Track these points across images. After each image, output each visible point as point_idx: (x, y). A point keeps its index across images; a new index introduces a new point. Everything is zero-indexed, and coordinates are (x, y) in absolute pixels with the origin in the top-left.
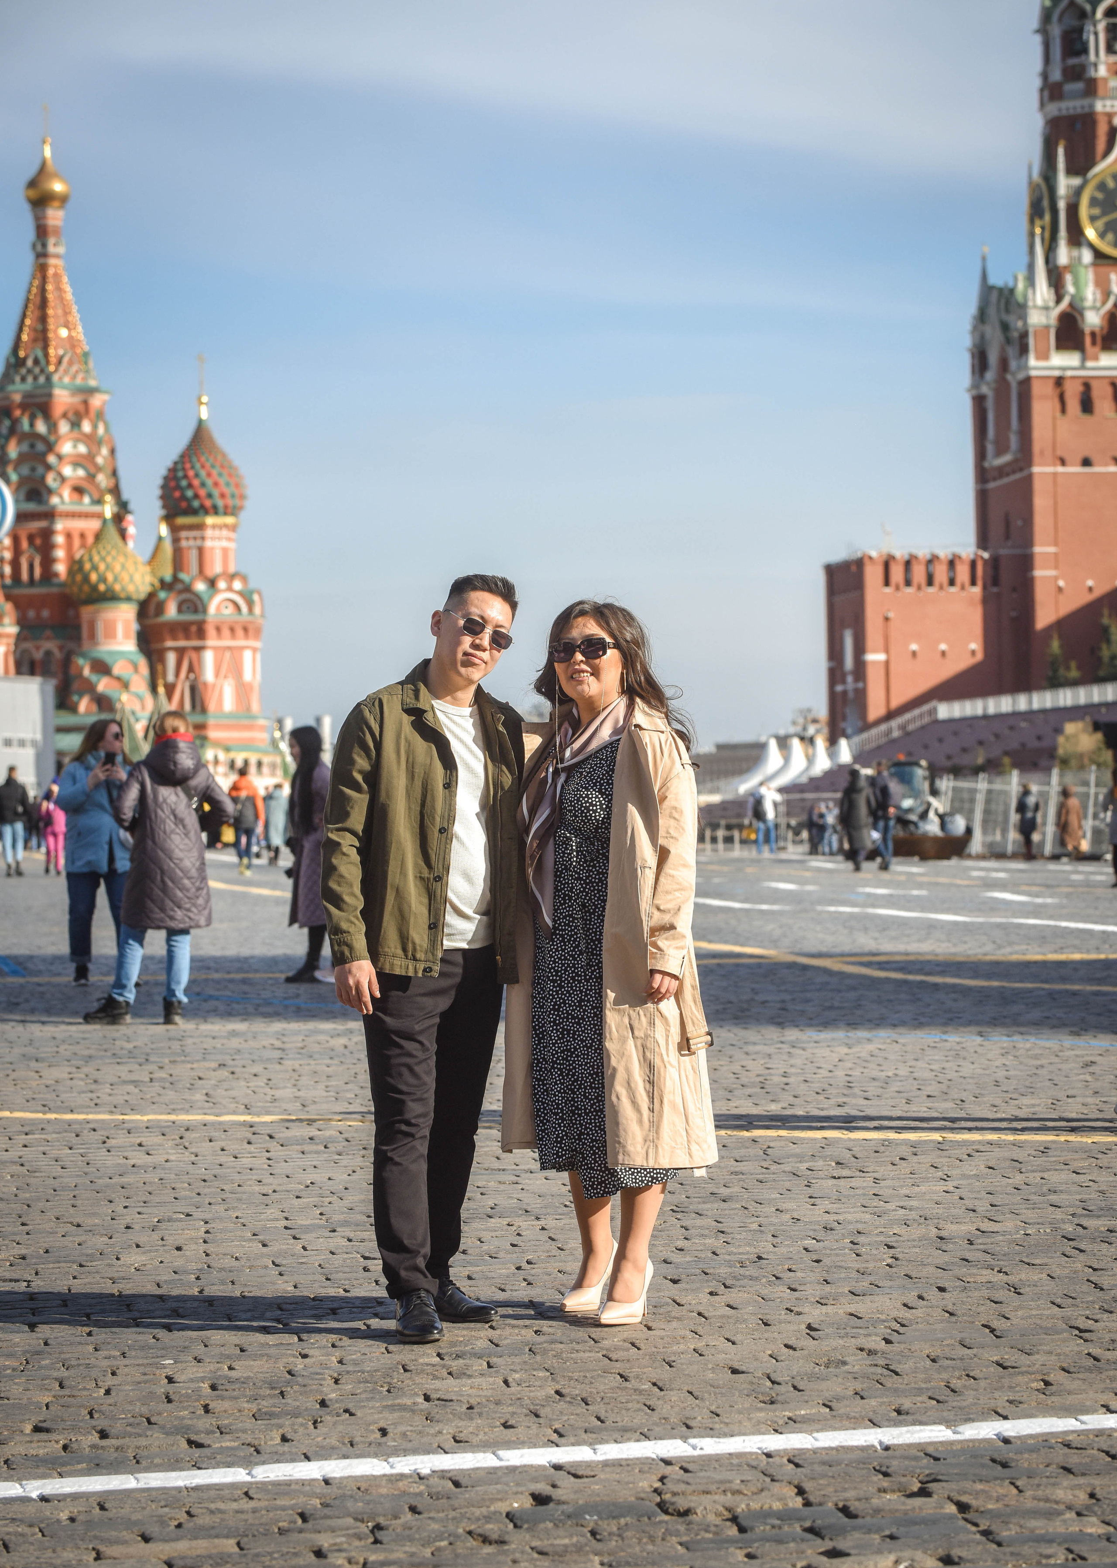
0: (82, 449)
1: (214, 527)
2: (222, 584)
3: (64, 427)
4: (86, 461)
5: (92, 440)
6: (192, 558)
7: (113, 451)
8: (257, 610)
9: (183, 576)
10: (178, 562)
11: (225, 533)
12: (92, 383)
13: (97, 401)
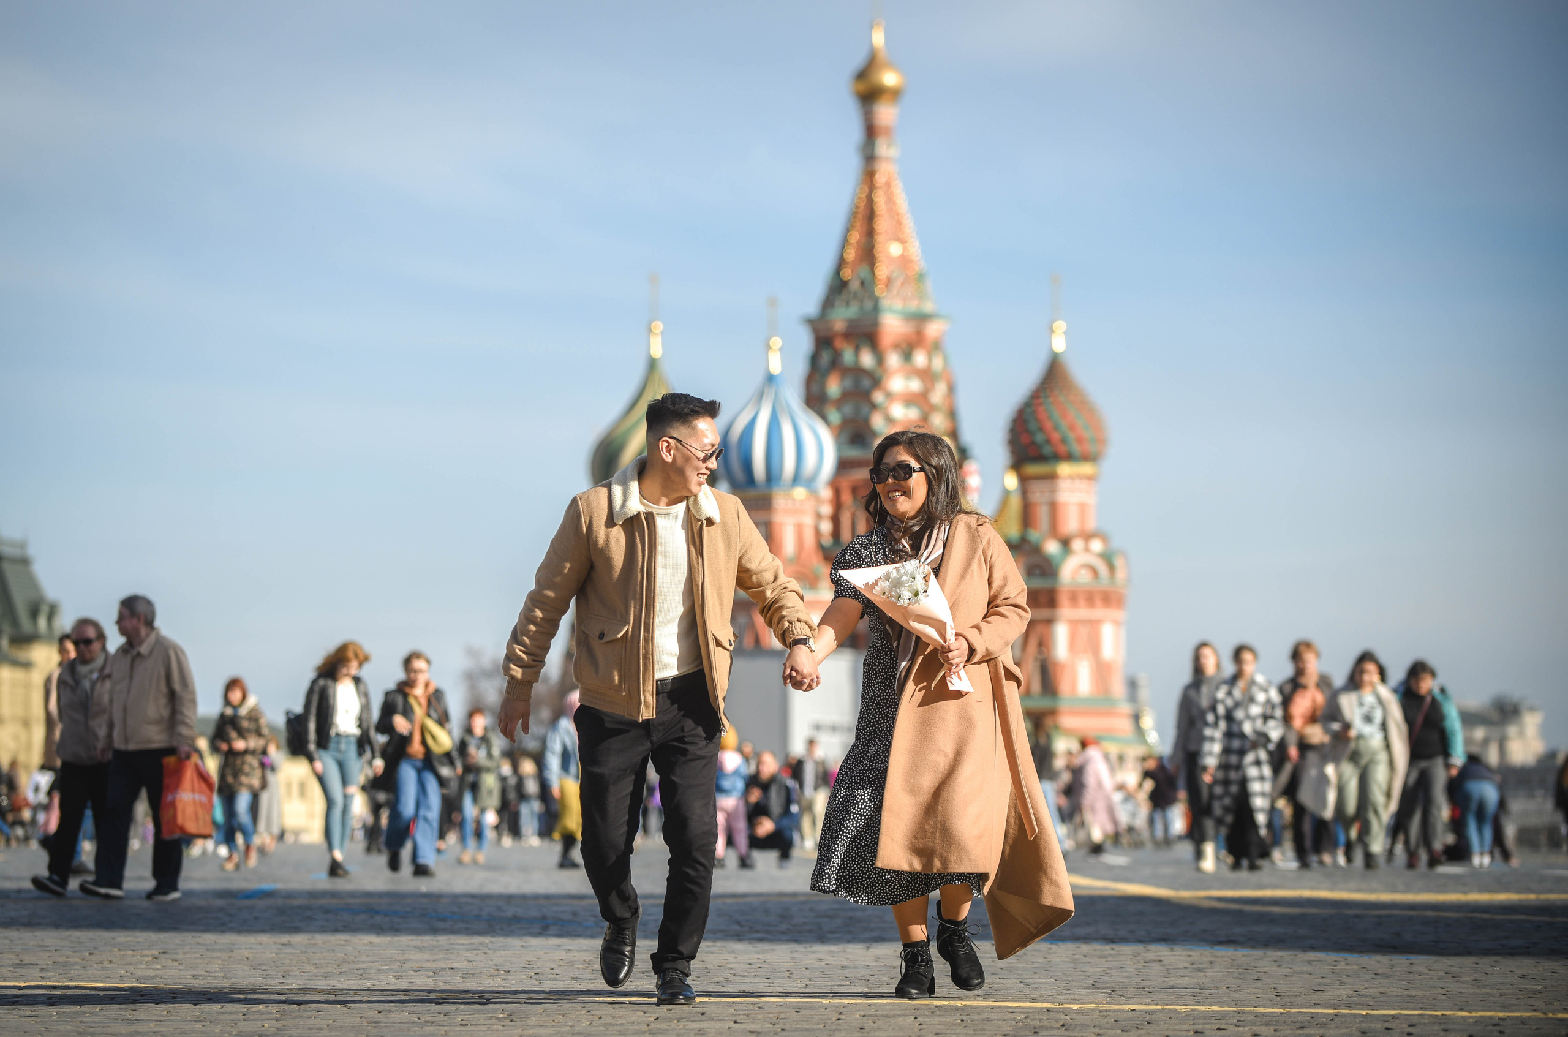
0: (915, 385)
1: (1072, 477)
2: (1077, 545)
3: (893, 360)
4: (919, 400)
5: (927, 376)
6: (1042, 514)
7: (951, 389)
8: (1120, 575)
9: (1034, 535)
10: (1027, 518)
11: (1082, 485)
12: (928, 307)
13: (933, 329)
